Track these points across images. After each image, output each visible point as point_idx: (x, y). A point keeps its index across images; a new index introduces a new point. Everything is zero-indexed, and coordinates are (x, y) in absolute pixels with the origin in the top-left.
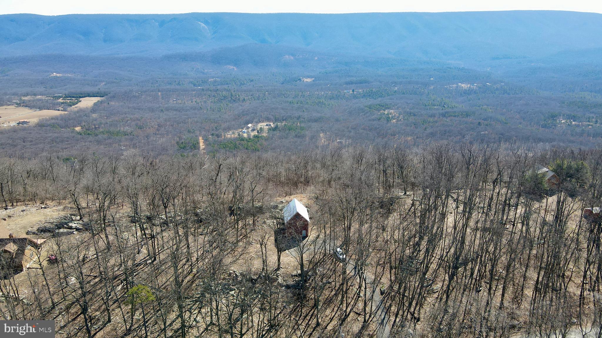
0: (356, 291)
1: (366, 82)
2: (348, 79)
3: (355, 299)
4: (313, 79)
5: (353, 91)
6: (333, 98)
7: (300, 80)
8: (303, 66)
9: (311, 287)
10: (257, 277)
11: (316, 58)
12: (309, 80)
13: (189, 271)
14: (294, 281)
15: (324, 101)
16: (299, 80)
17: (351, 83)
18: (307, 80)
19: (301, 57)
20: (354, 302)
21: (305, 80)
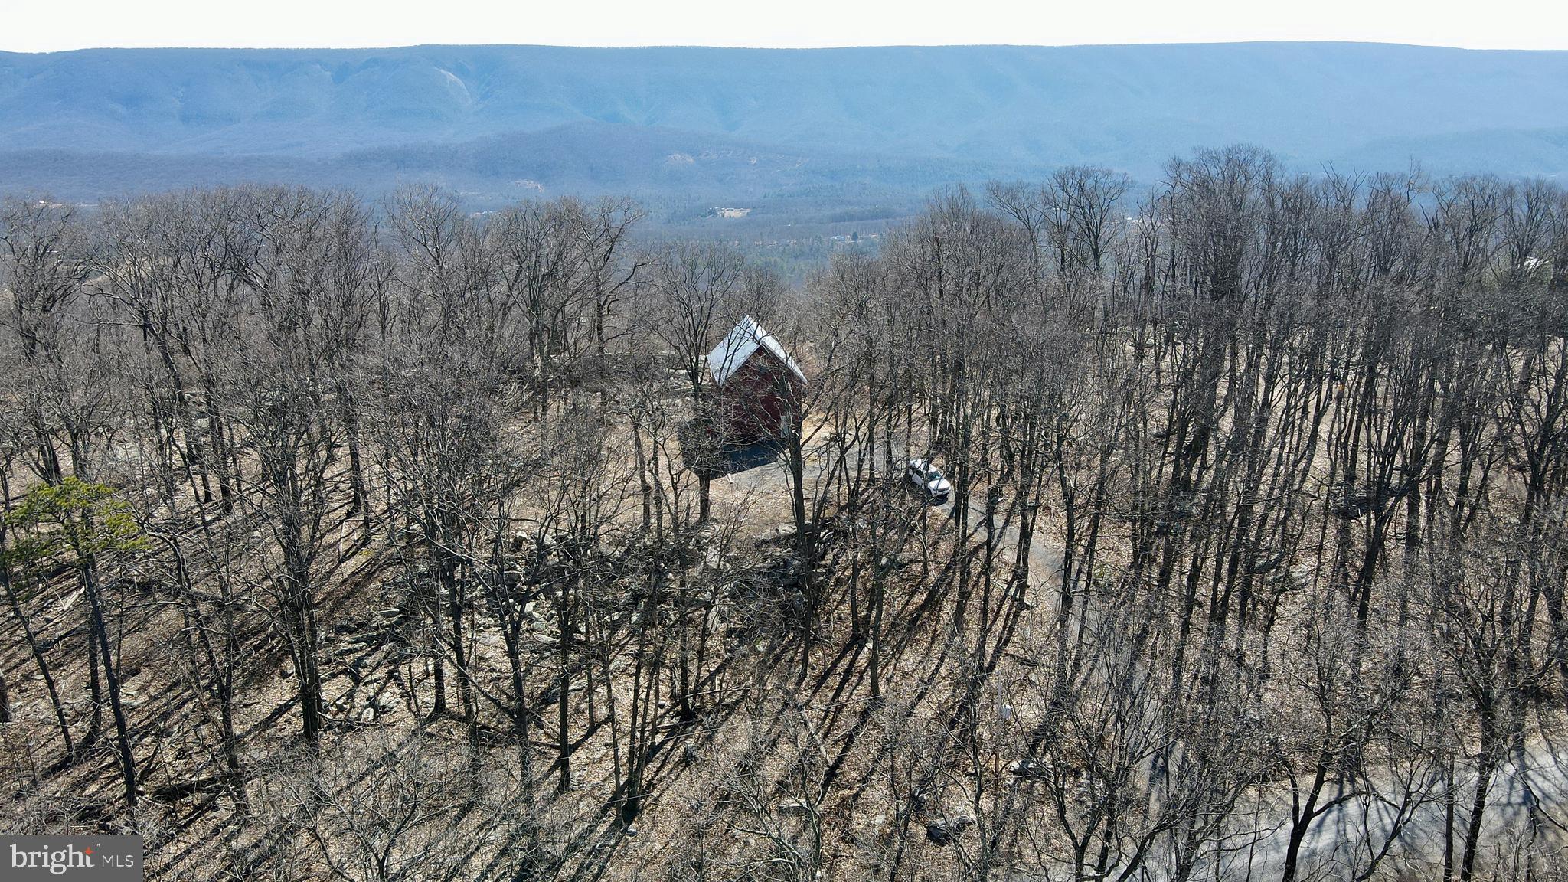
0: (1007, 590)
1: (887, 214)
2: (839, 210)
3: (1008, 615)
4: (748, 211)
5: (855, 237)
6: (802, 253)
7: (713, 213)
8: (720, 181)
9: (833, 581)
10: (623, 549)
11: (754, 161)
12: (737, 214)
13: (358, 540)
14: (766, 559)
15: (778, 260)
16: (711, 213)
17: (850, 217)
18: (732, 214)
19: (714, 157)
20: (1004, 627)
21: (727, 214)
